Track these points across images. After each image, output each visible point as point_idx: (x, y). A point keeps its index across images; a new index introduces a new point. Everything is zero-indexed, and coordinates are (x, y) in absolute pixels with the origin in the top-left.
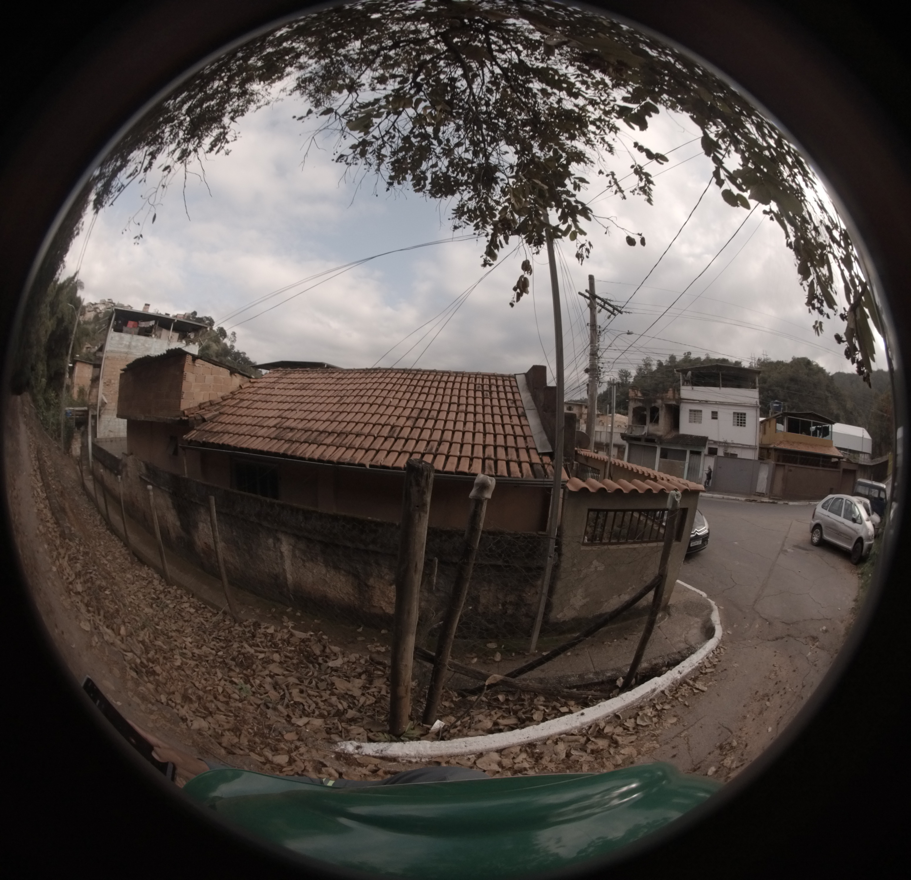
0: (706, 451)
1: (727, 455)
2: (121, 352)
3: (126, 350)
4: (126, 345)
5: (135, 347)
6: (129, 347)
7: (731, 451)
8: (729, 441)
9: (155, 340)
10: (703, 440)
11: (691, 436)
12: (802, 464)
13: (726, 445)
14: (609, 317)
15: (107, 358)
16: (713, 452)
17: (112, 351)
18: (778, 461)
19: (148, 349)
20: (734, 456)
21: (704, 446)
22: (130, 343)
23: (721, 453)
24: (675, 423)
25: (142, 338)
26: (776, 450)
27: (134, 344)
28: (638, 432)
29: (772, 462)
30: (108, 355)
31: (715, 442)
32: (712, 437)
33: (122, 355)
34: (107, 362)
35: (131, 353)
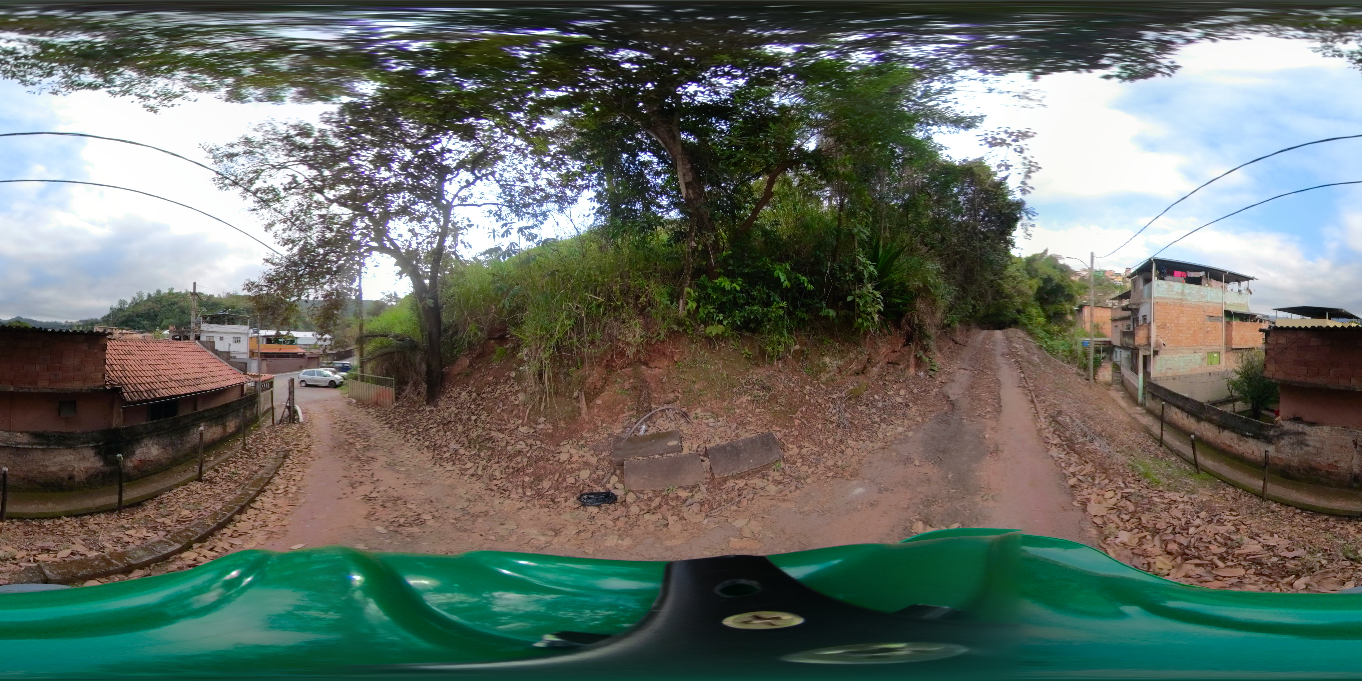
2: (1172, 299)
3: (1179, 297)
4: (1177, 293)
5: (1189, 294)
6: (1182, 293)
9: (1209, 288)
15: (1156, 304)
17: (1160, 298)
19: (1203, 297)
22: (1183, 290)
25: (1195, 287)
27: (1187, 291)
30: (1156, 300)
33: (1175, 301)
34: (1157, 307)
35: (1186, 300)
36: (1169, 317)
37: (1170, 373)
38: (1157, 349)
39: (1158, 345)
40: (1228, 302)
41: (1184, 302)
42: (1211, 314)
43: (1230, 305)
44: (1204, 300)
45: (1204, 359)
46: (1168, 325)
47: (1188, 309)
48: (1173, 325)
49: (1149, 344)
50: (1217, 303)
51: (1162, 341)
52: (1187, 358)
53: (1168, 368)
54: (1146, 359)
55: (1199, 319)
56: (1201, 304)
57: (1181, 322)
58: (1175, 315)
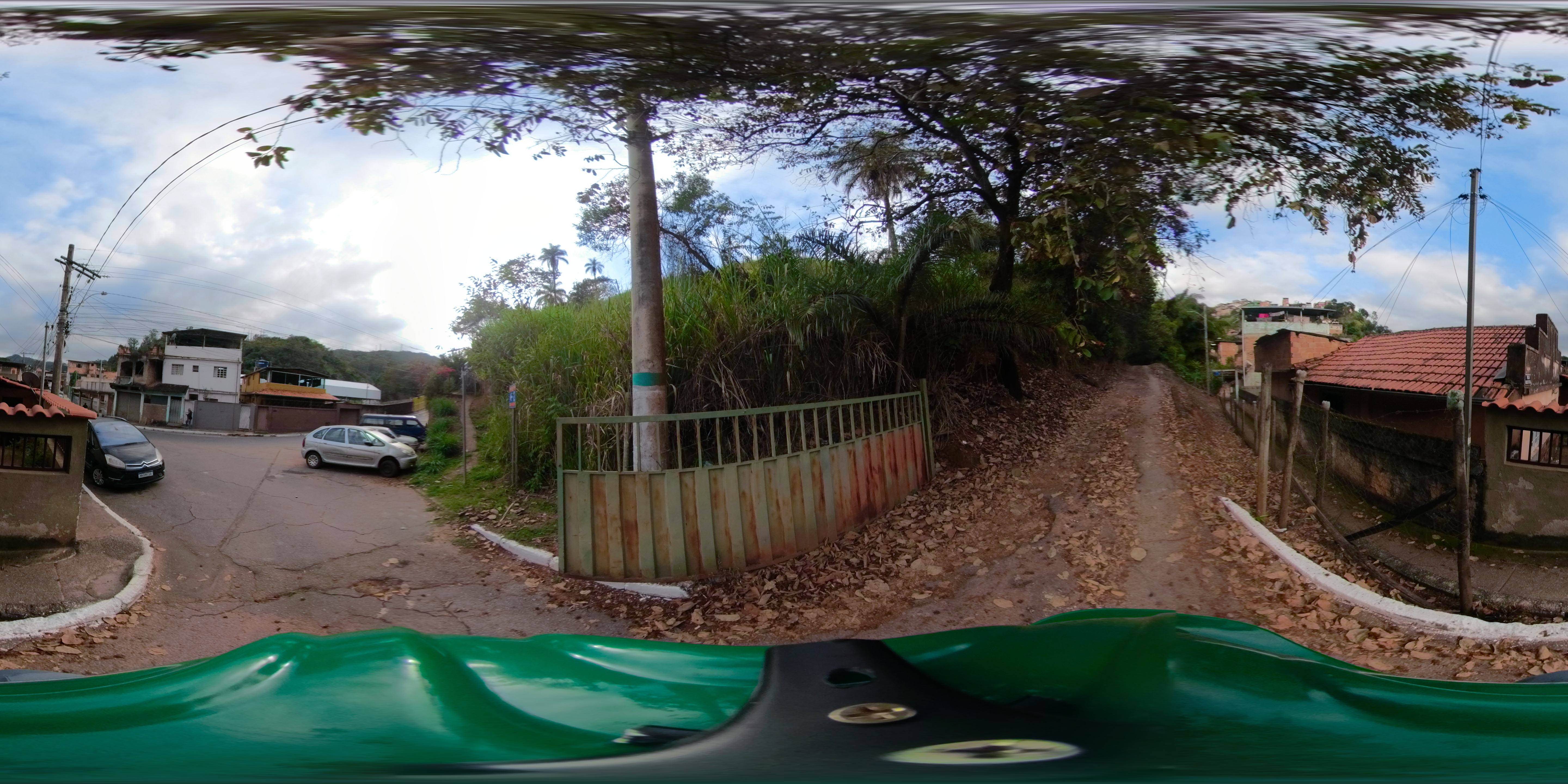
0: (186, 396)
1: (206, 400)
7: (210, 397)
8: (208, 389)
10: (184, 389)
11: (173, 385)
12: (286, 405)
13: (206, 392)
14: (89, 281)
16: (193, 397)
18: (262, 403)
20: (215, 401)
21: (185, 392)
23: (201, 398)
24: (159, 375)
26: (258, 395)
28: (125, 382)
29: (254, 405)
31: (195, 390)
32: (192, 385)
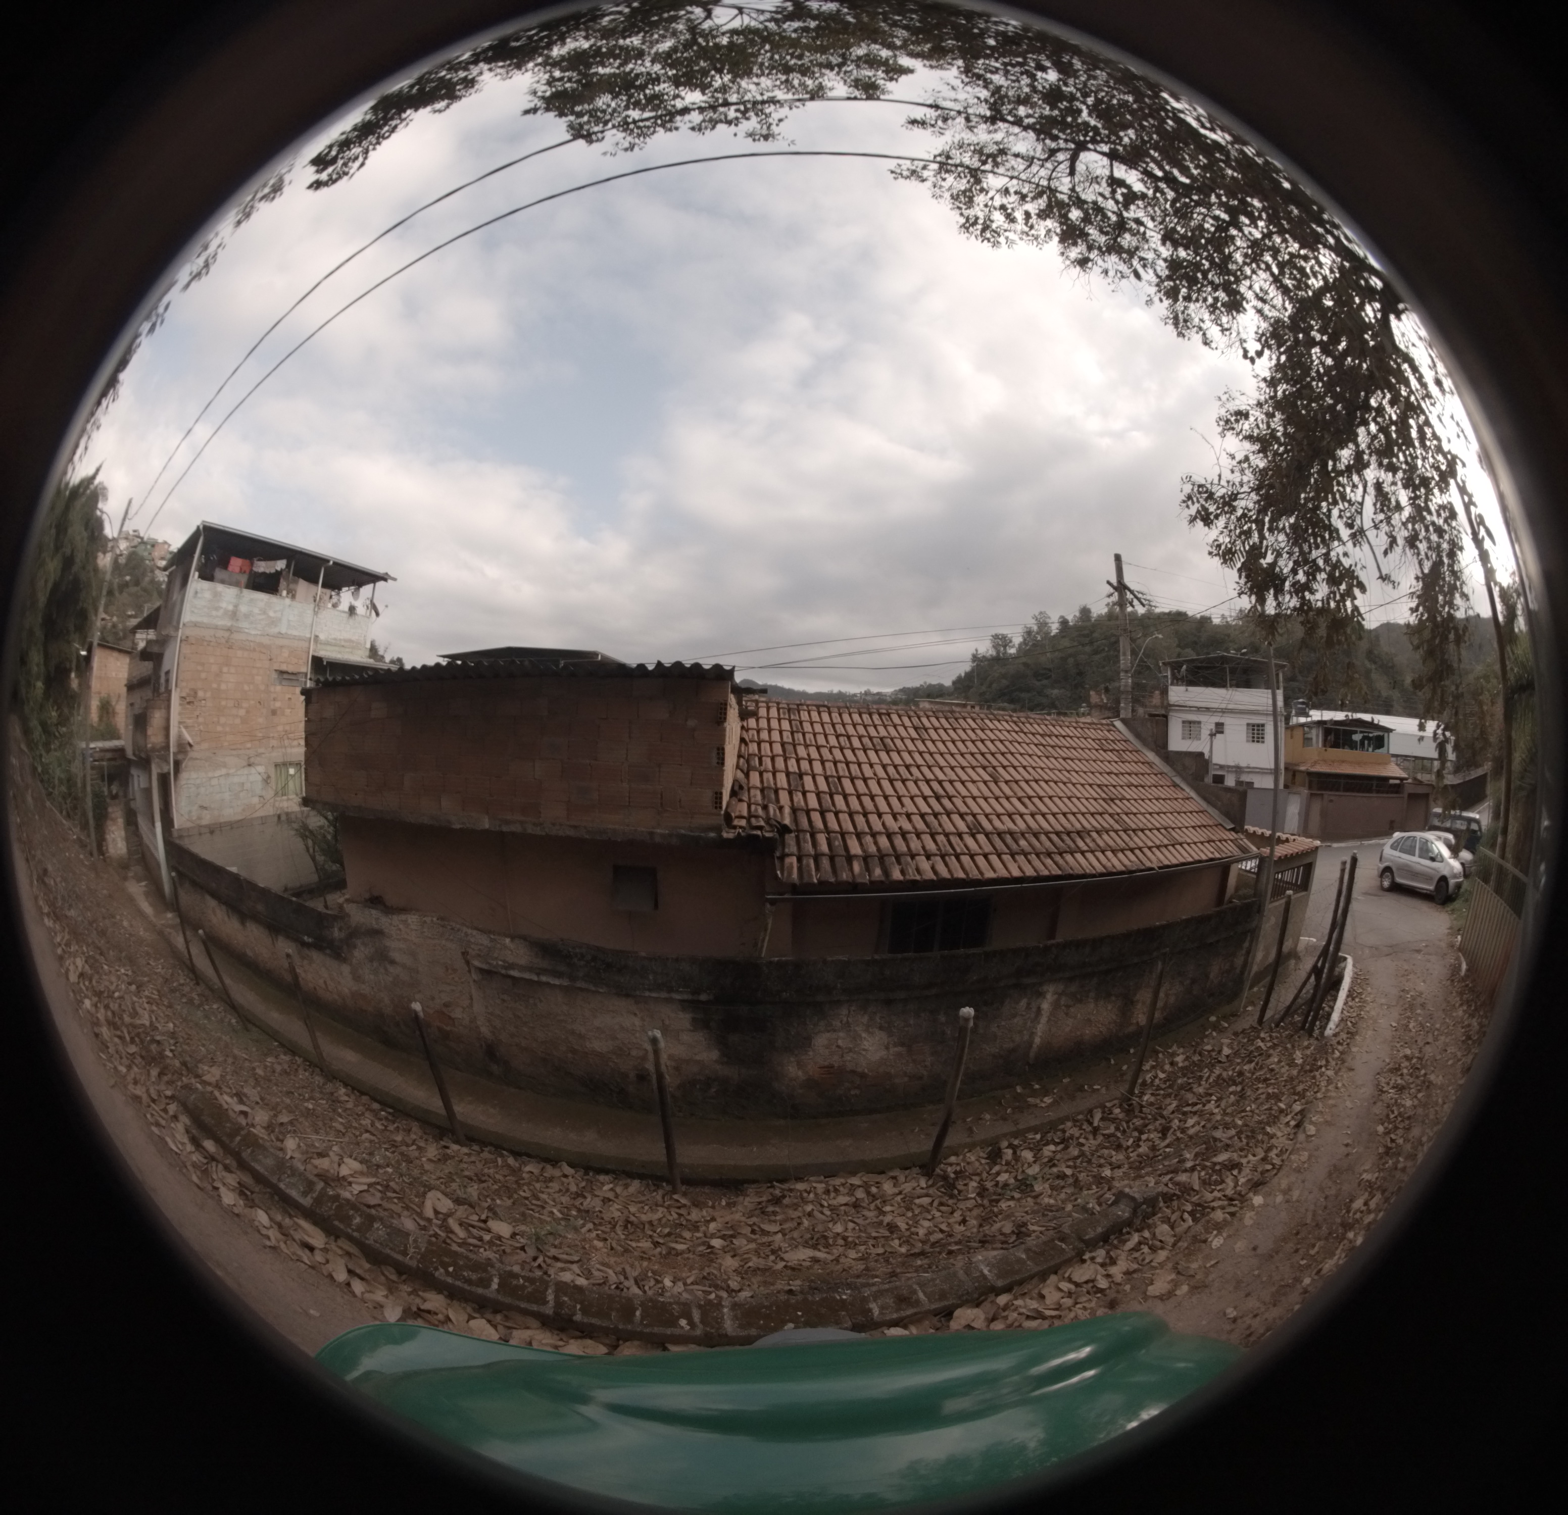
1: (1238, 784)
2: (216, 628)
3: (227, 623)
4: (226, 612)
5: (247, 616)
6: (234, 615)
7: (1245, 778)
8: (1242, 764)
9: (288, 601)
13: (1237, 769)
15: (185, 640)
16: (1219, 779)
17: (196, 625)
19: (274, 622)
20: (1250, 785)
22: (236, 606)
23: (1229, 780)
24: (1162, 738)
25: (260, 598)
26: (1310, 774)
27: (243, 609)
29: (1305, 791)
30: (188, 632)
31: (1223, 767)
32: (1216, 759)
33: (220, 634)
34: (186, 650)
35: (239, 631)
36: (203, 675)
37: (207, 819)
38: (180, 757)
39: (184, 747)
40: (322, 637)
41: (236, 636)
42: (284, 668)
43: (327, 643)
44: (275, 630)
45: (267, 780)
46: (201, 694)
47: (239, 653)
48: (208, 694)
49: (167, 747)
50: (300, 639)
51: (188, 738)
52: (236, 780)
53: (203, 807)
54: (164, 781)
55: (258, 679)
56: (266, 641)
57: (223, 687)
58: (214, 668)
